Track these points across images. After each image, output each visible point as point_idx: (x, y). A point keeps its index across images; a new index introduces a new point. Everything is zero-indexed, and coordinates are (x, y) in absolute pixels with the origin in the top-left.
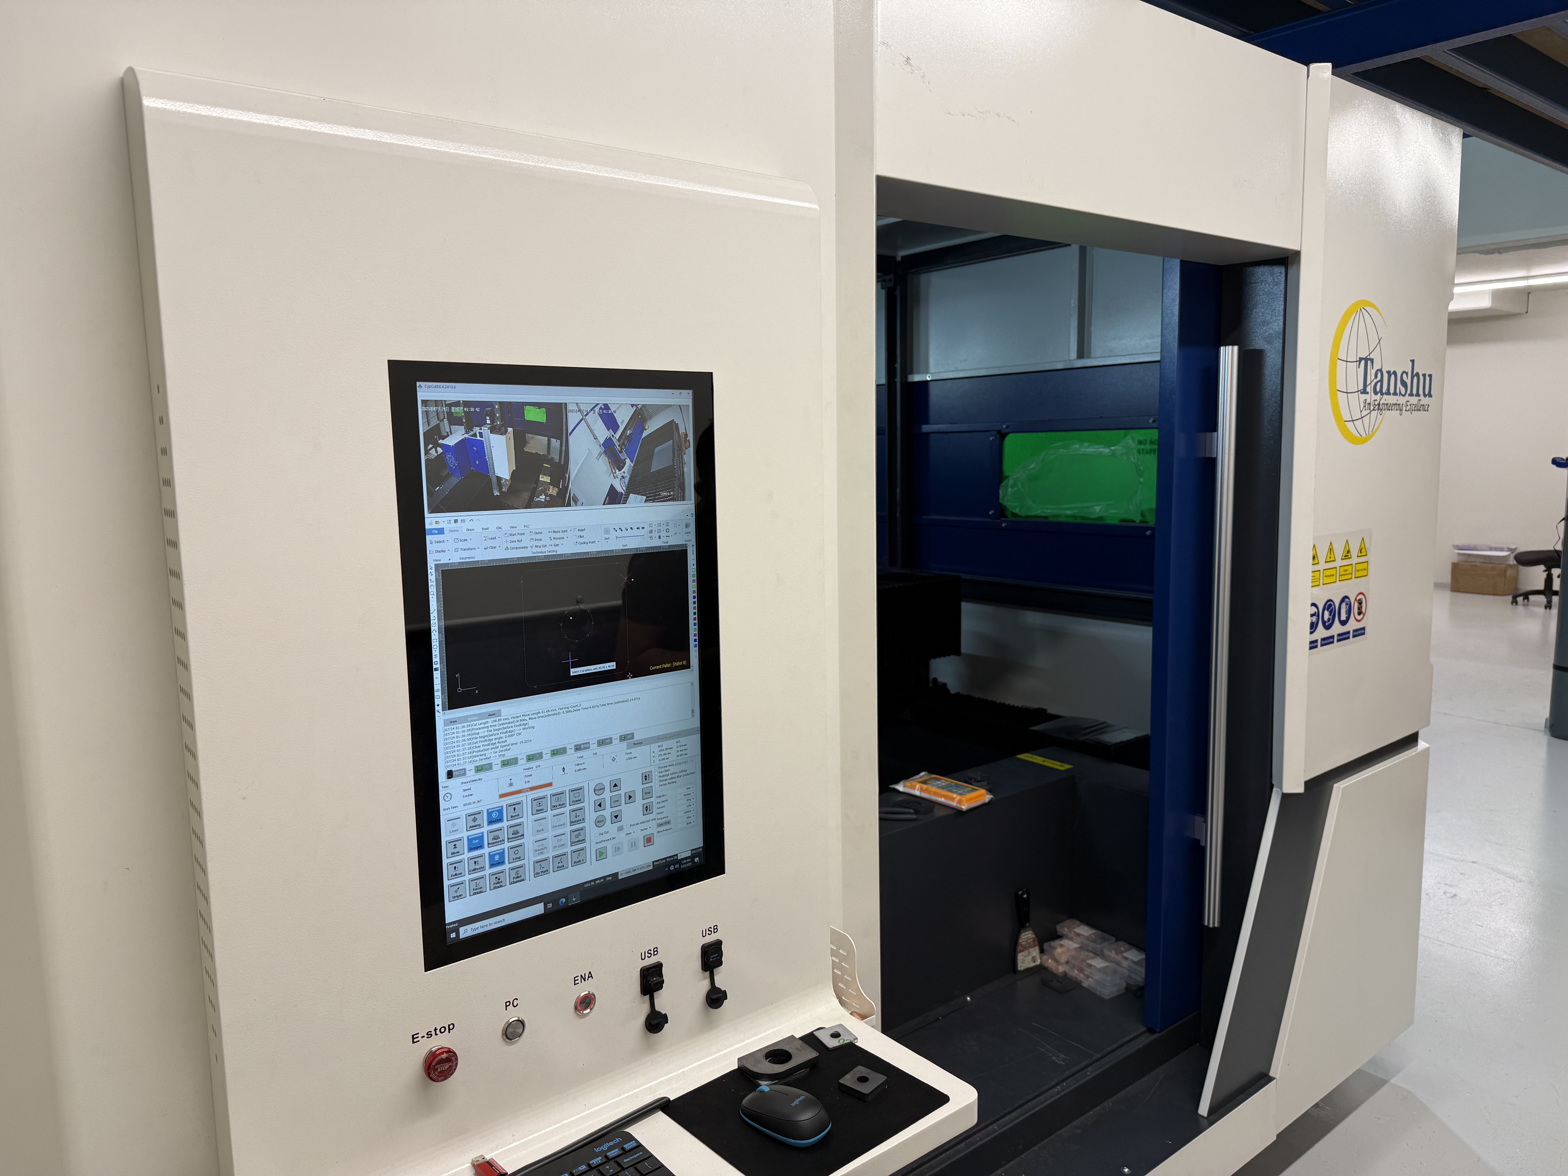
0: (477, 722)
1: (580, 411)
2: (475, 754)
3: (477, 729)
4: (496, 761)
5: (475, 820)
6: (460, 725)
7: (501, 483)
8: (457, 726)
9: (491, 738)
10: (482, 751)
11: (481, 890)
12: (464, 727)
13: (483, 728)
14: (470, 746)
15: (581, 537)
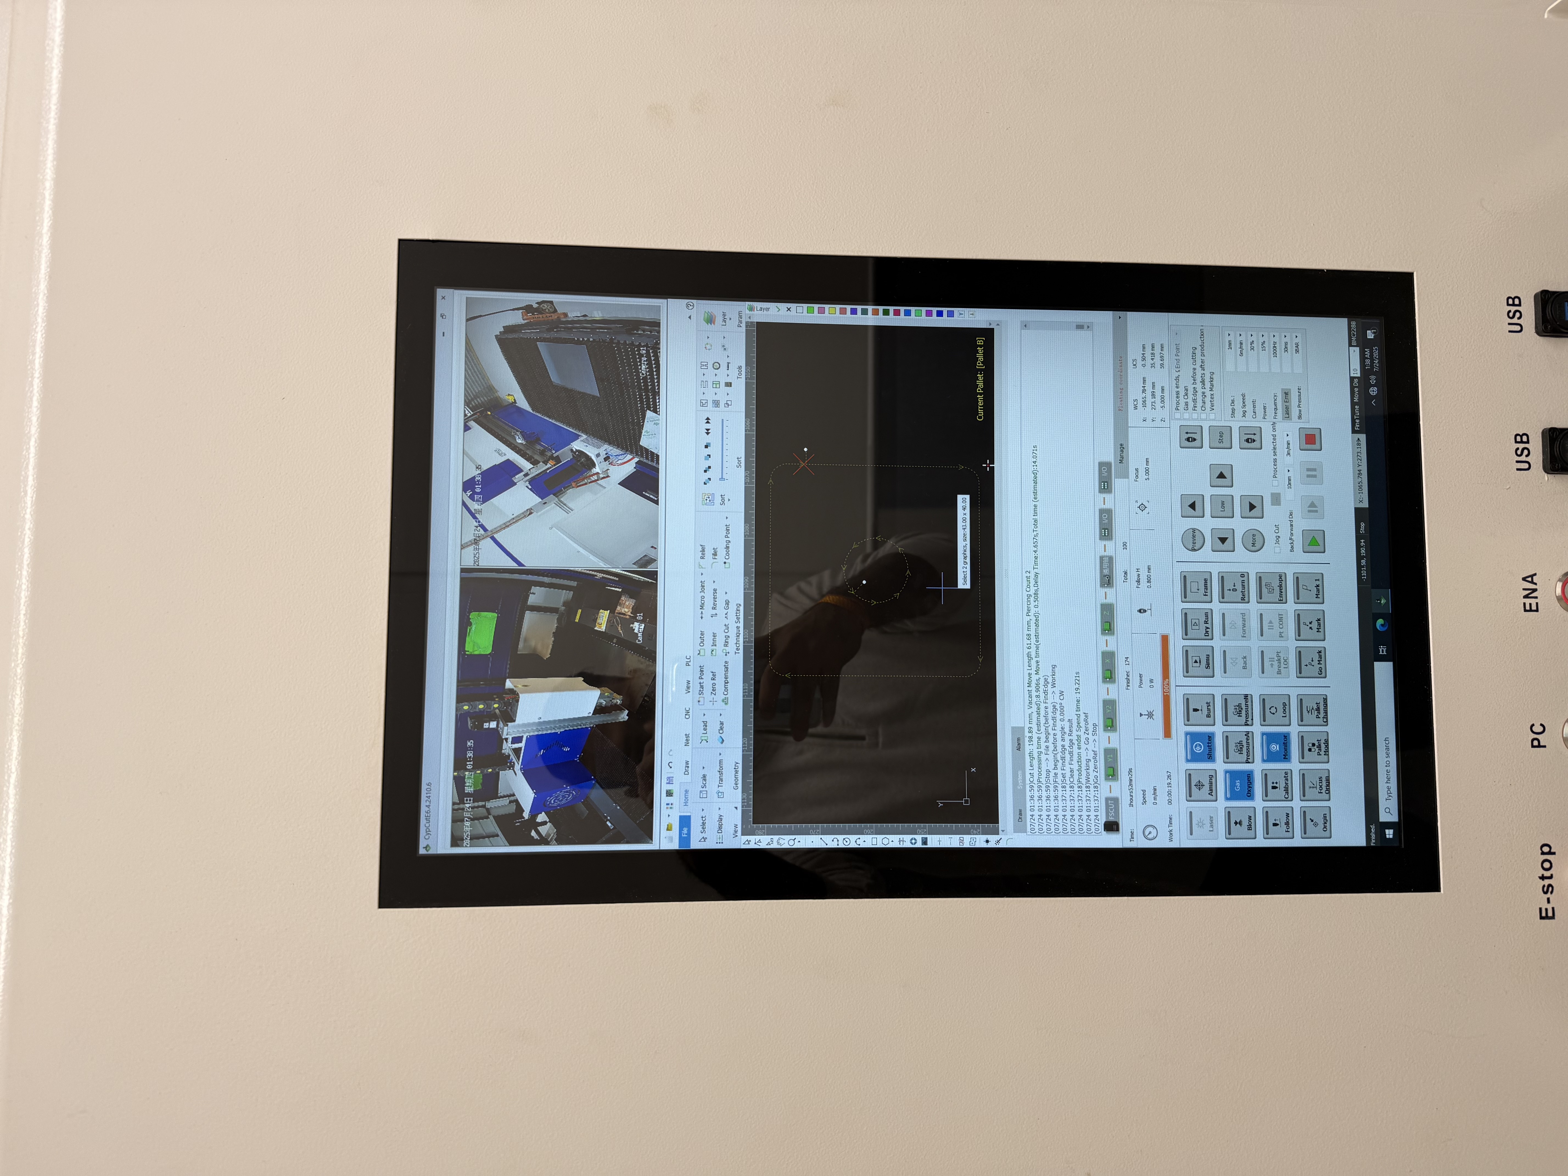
0: (1028, 772)
1: (476, 542)
2: (1083, 780)
3: (1040, 773)
4: (1103, 740)
5: (1200, 785)
6: (1028, 804)
7: (606, 707)
8: (1028, 808)
9: (1059, 749)
10: (1080, 766)
11: (1324, 779)
12: (1032, 797)
13: (1040, 761)
14: (1068, 788)
15: (715, 554)
